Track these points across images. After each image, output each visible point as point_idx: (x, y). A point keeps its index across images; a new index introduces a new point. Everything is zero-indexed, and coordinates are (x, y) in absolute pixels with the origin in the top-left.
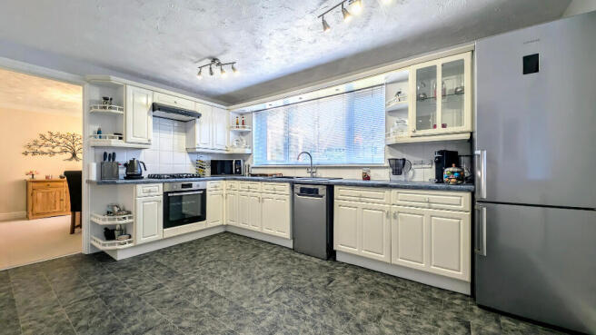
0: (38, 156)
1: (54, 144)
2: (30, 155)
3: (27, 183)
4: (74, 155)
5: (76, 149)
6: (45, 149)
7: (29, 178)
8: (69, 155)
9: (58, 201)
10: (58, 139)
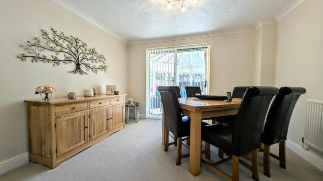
0: (40, 64)
1: (58, 48)
2: (29, 60)
3: (29, 104)
4: (78, 68)
5: (80, 59)
6: (49, 54)
7: (40, 98)
8: (73, 66)
9: (82, 129)
10: (61, 41)
